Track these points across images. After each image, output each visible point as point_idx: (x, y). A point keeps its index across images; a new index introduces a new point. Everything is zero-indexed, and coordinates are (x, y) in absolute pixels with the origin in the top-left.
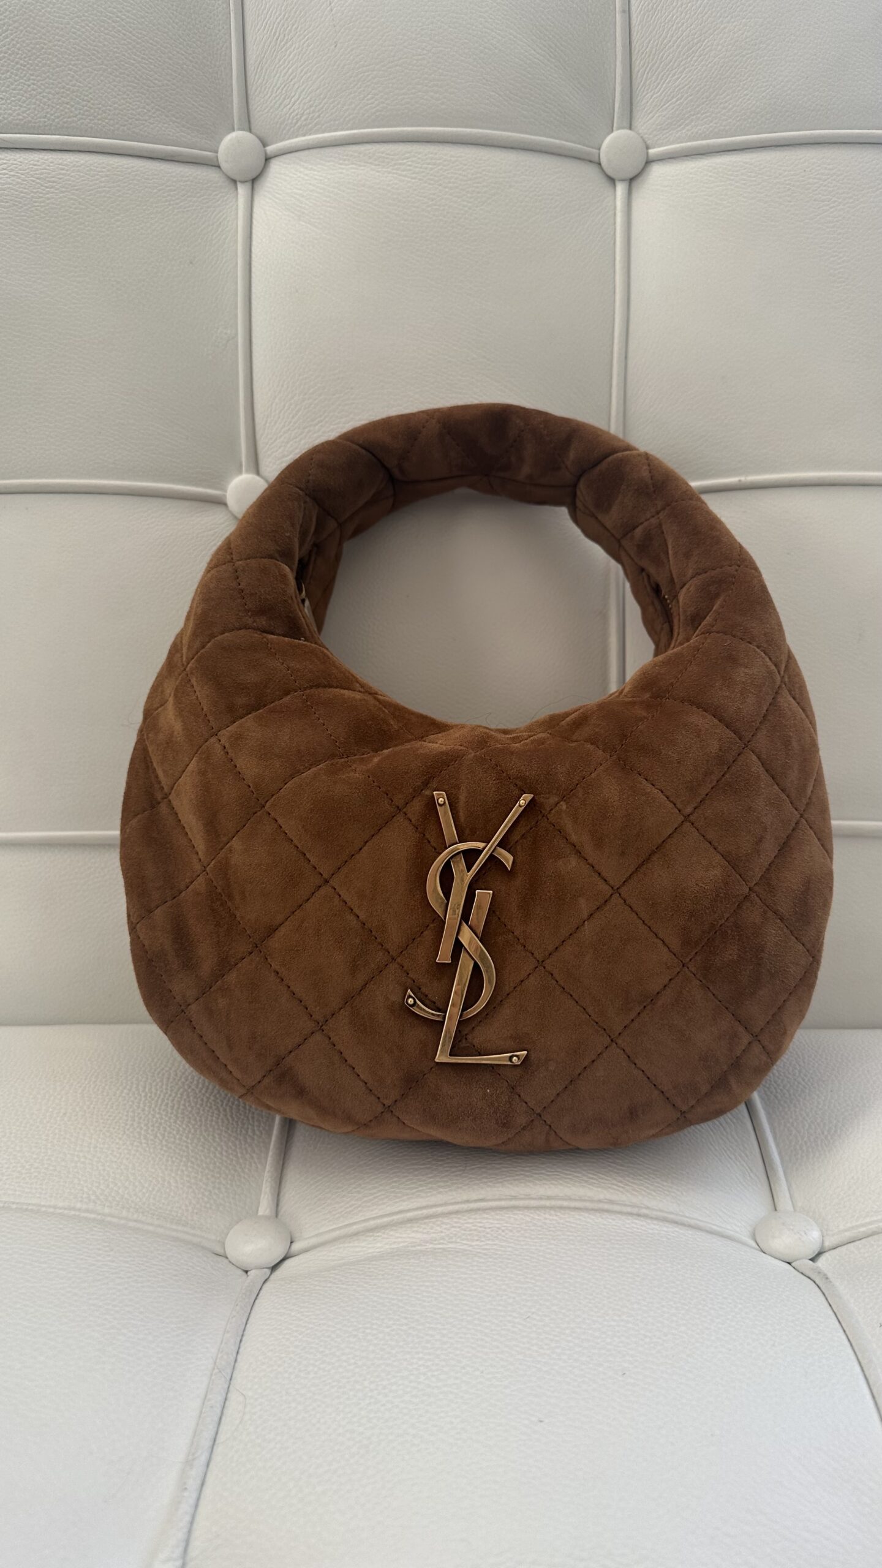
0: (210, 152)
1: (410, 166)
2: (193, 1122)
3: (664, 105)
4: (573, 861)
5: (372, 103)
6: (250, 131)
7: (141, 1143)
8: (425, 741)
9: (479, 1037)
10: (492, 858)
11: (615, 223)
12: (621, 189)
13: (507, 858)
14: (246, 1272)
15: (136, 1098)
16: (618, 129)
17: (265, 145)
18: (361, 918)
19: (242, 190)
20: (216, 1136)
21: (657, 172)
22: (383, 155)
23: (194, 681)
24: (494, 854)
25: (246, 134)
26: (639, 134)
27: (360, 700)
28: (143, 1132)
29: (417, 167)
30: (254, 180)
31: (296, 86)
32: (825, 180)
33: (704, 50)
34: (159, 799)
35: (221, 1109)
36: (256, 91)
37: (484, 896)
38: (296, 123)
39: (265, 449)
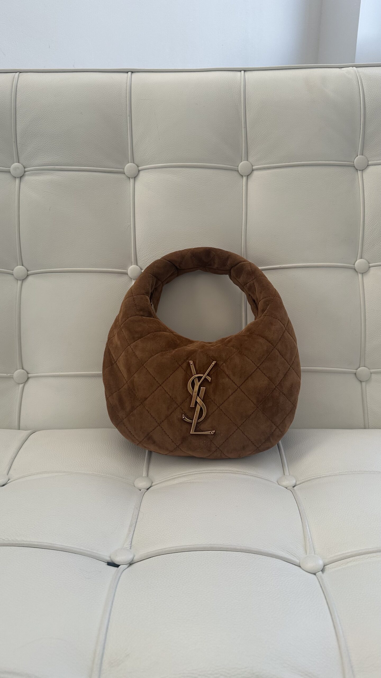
0: (122, 169)
1: (182, 174)
2: (124, 453)
3: (257, 154)
4: (227, 379)
5: (170, 156)
6: (134, 163)
7: (110, 458)
8: (187, 346)
9: (202, 427)
10: (205, 379)
11: (243, 189)
12: (245, 179)
13: (209, 379)
14: (140, 490)
15: (107, 447)
16: (244, 161)
18: (170, 395)
19: (132, 180)
20: (130, 456)
21: (255, 173)
22: (174, 171)
23: (123, 330)
24: (206, 377)
25: (132, 164)
26: (250, 162)
27: (169, 335)
28: (110, 455)
29: (183, 175)
30: (135, 178)
31: (148, 151)
32: (305, 177)
33: (268, 139)
34: (113, 363)
35: (131, 450)
36: (136, 151)
37: (203, 389)
38: (148, 161)
39: (139, 258)
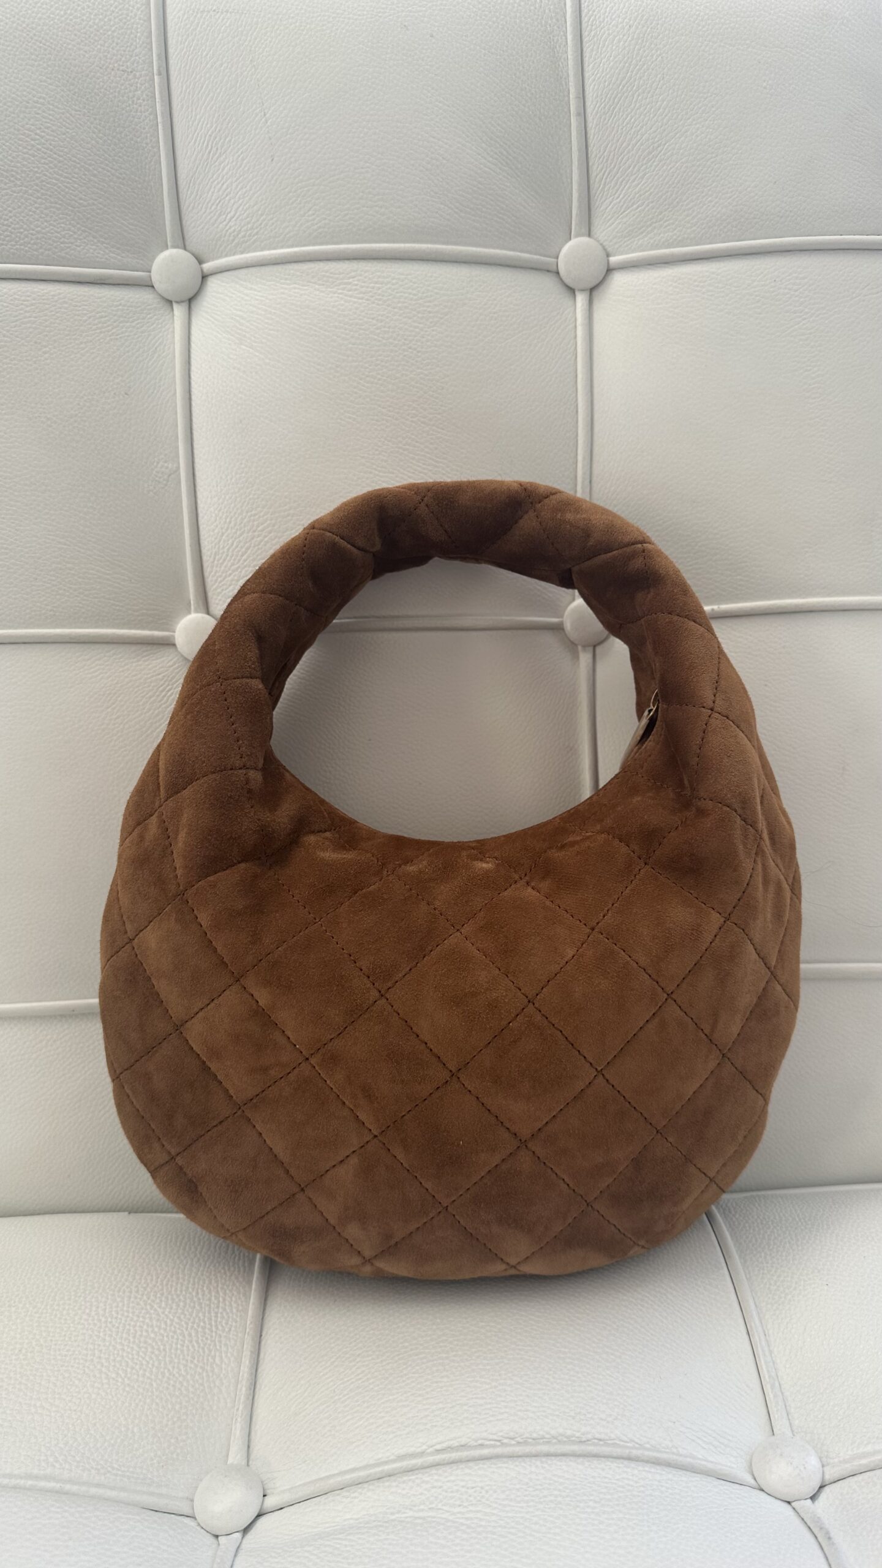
0: (143, 271)
1: (356, 285)
2: (157, 1352)
3: (624, 212)
5: (314, 219)
6: (185, 248)
11: (576, 337)
12: (581, 299)
14: (217, 1537)
16: (577, 236)
17: (200, 262)
19: (179, 311)
20: (182, 1367)
21: (619, 280)
22: (327, 274)
25: (181, 252)
26: (598, 241)
29: (362, 287)
30: (191, 300)
31: (232, 201)
32: (796, 291)
33: (664, 154)
35: (186, 1333)
36: (189, 206)
38: (233, 240)
39: (214, 587)
